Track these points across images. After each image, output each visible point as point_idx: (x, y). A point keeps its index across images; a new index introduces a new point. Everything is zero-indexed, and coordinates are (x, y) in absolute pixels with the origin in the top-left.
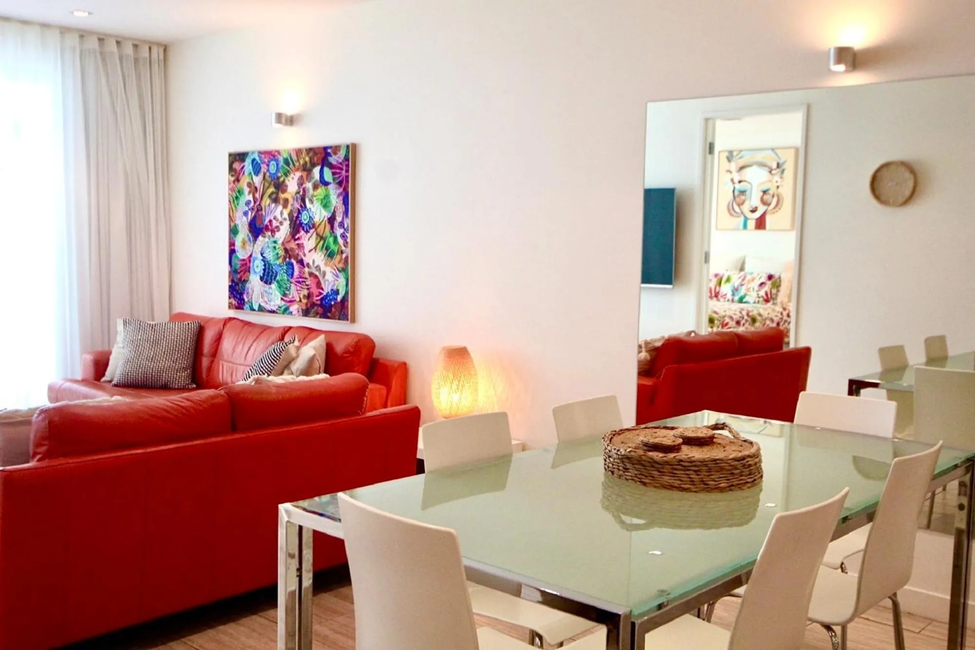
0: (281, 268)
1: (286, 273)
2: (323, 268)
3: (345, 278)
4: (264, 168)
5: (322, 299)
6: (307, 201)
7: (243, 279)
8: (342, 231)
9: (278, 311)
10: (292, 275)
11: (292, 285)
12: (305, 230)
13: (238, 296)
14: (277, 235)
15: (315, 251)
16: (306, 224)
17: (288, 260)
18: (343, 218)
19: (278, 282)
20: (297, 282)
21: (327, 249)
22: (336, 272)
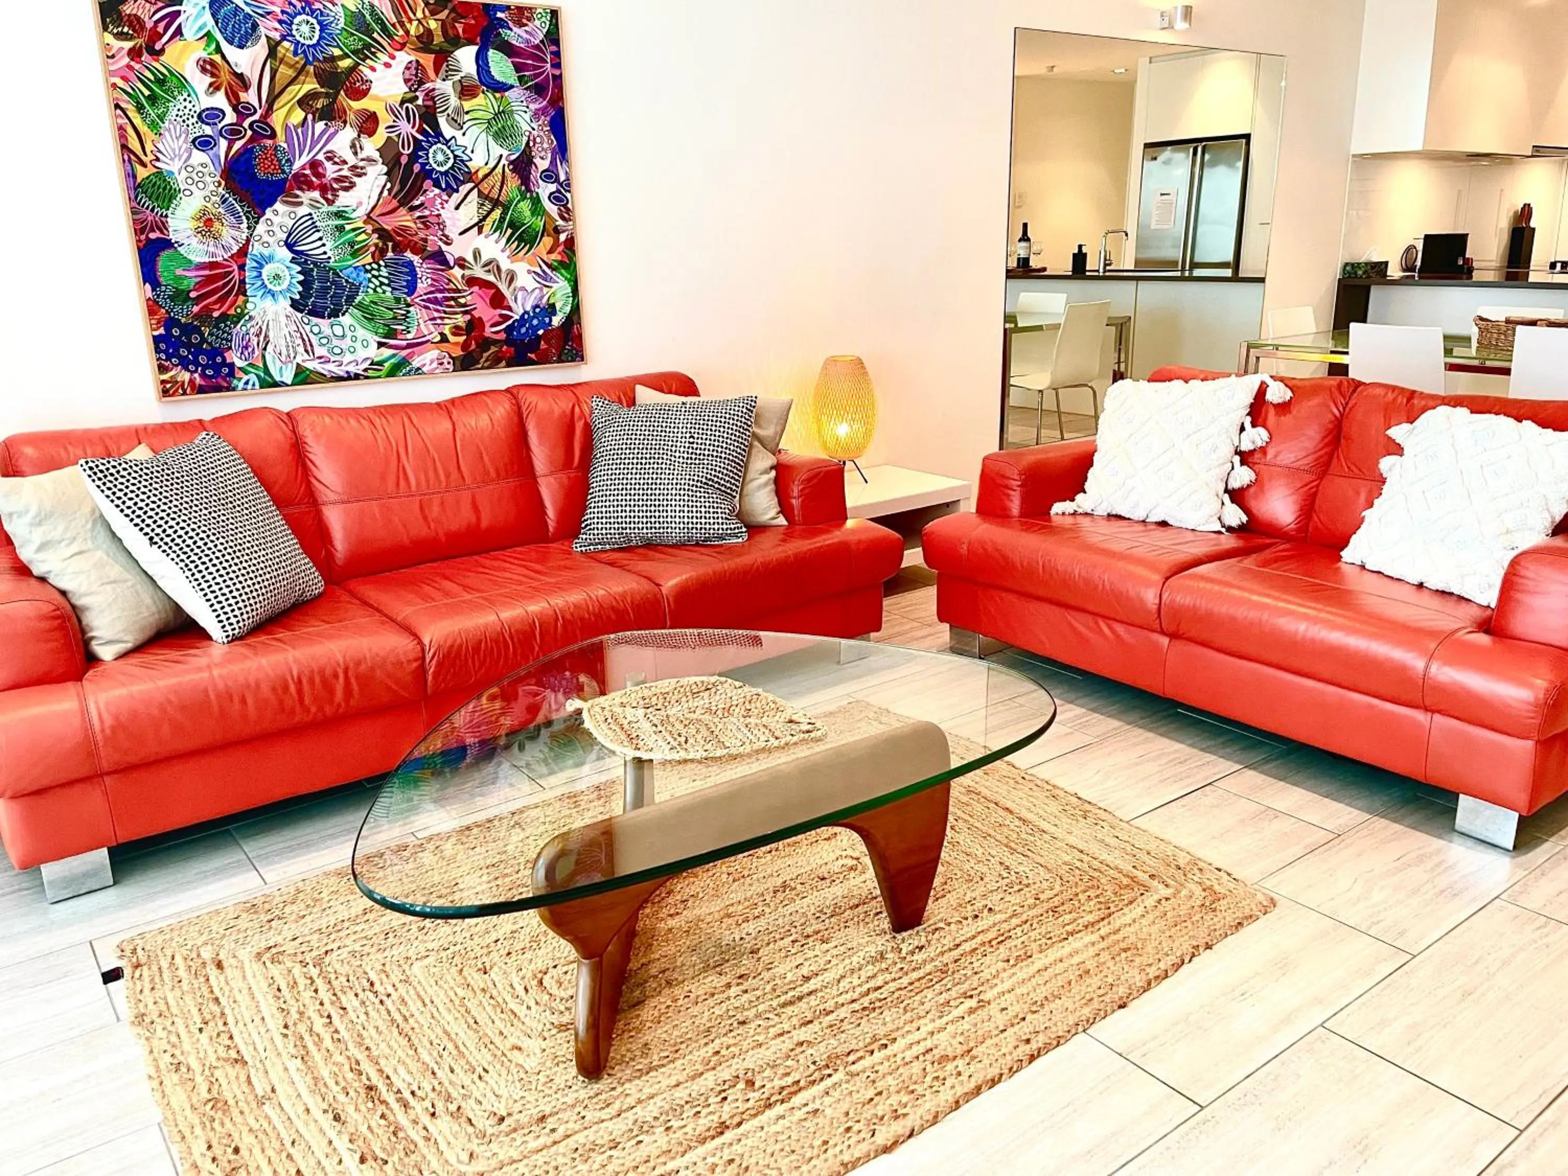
0: (369, 275)
1: (388, 285)
2: (505, 264)
3: (569, 281)
4: (269, 28)
5: (509, 330)
6: (442, 121)
7: (216, 314)
8: (553, 187)
9: (370, 373)
10: (411, 288)
11: (411, 309)
12: (444, 186)
13: (203, 359)
14: (344, 199)
15: (480, 232)
16: (446, 173)
17: (390, 254)
18: (553, 162)
19: (360, 307)
20: (429, 300)
21: (512, 225)
22: (544, 271)
